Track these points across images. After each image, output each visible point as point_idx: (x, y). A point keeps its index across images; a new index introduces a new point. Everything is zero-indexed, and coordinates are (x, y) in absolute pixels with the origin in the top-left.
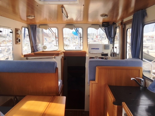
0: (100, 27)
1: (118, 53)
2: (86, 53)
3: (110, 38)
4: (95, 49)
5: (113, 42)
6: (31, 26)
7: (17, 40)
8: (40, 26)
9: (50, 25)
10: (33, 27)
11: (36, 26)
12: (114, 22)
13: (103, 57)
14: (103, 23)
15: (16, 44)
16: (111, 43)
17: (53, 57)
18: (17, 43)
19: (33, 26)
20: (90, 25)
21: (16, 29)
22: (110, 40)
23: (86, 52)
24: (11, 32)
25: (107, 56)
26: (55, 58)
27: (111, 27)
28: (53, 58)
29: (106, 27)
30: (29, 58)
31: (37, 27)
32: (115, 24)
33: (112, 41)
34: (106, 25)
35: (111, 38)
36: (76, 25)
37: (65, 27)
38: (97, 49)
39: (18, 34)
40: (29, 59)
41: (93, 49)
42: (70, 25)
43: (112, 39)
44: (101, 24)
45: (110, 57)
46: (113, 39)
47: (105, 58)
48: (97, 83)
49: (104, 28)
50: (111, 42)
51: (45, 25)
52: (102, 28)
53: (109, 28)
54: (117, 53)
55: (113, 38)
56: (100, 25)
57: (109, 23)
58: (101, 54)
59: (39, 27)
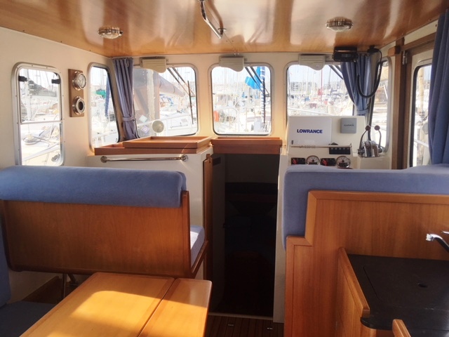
0: (327, 62)
1: (383, 144)
2: (281, 146)
3: (361, 97)
4: (308, 131)
5: (368, 108)
6: (118, 61)
7: (75, 106)
8: (144, 61)
9: (172, 59)
10: (122, 64)
11: (130, 61)
12: (374, 46)
13: (333, 159)
14: (337, 48)
15: (71, 116)
16: (364, 112)
17: (180, 156)
18: (73, 112)
19: (121, 61)
20: (295, 57)
21: (69, 70)
22: (357, 104)
23: (281, 141)
24: (54, 81)
25: (347, 156)
26: (184, 158)
27: (362, 61)
28: (178, 159)
29: (347, 63)
30: (109, 157)
31: (133, 64)
32: (377, 50)
33: (366, 107)
34: (347, 56)
35: (363, 96)
36: (251, 58)
37: (219, 64)
38: (316, 131)
39: (76, 86)
40: (109, 160)
41: (304, 131)
42: (234, 57)
43: (367, 101)
44: (331, 52)
45: (356, 158)
46: (368, 99)
47: (340, 161)
48: (311, 244)
49: (340, 66)
50: (363, 109)
51: (157, 59)
52: (334, 66)
53: (355, 64)
54: (379, 146)
55: (371, 96)
56: (326, 56)
57: (358, 50)
58: (327, 150)
59: (141, 64)
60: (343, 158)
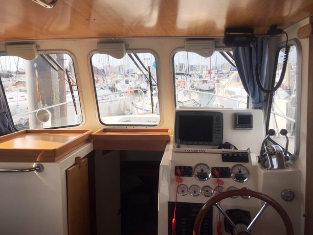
0: (217, 47)
2: (168, 141)
5: (266, 100)
9: (44, 45)
13: (227, 169)
14: (228, 29)
16: (260, 105)
20: (181, 42)
22: (253, 96)
25: (245, 165)
27: (259, 46)
29: (240, 48)
32: (281, 31)
33: (263, 99)
34: (240, 39)
45: (256, 167)
47: (236, 170)
49: (232, 52)
50: (260, 102)
52: (225, 53)
53: (250, 49)
56: (216, 41)
58: (220, 156)
60: (239, 167)
